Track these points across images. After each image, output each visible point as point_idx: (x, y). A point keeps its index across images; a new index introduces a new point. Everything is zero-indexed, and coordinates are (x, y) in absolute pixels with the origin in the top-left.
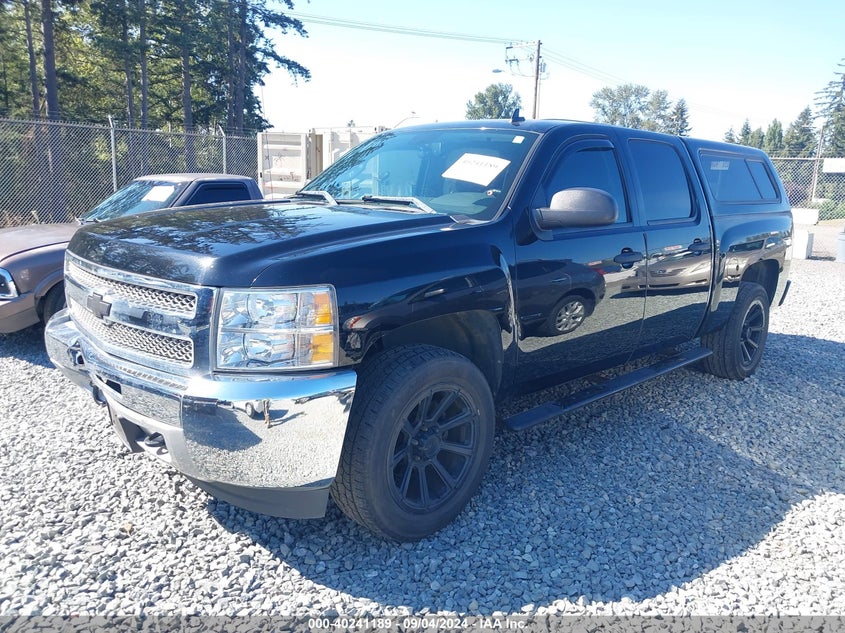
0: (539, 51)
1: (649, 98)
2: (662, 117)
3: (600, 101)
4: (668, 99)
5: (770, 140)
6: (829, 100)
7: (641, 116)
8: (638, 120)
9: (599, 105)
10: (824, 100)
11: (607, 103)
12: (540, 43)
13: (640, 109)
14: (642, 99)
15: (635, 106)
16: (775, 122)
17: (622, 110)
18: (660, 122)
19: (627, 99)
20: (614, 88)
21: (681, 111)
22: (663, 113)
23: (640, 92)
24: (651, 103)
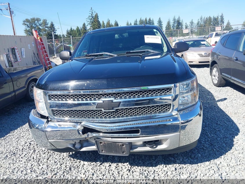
0: (9, 6)
1: (41, 22)
2: (46, 27)
3: (26, 23)
4: (47, 22)
5: (77, 32)
6: (90, 20)
7: (40, 27)
8: (40, 28)
9: (26, 24)
10: (88, 21)
11: (28, 24)
12: (9, 4)
13: (40, 25)
14: (39, 22)
15: (38, 24)
16: (77, 27)
17: (34, 25)
18: (47, 29)
19: (34, 22)
20: (29, 19)
21: (52, 25)
22: (47, 26)
23: (38, 20)
24: (42, 23)
